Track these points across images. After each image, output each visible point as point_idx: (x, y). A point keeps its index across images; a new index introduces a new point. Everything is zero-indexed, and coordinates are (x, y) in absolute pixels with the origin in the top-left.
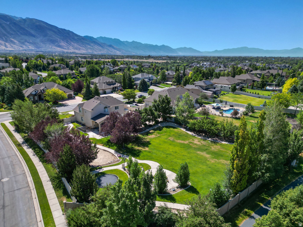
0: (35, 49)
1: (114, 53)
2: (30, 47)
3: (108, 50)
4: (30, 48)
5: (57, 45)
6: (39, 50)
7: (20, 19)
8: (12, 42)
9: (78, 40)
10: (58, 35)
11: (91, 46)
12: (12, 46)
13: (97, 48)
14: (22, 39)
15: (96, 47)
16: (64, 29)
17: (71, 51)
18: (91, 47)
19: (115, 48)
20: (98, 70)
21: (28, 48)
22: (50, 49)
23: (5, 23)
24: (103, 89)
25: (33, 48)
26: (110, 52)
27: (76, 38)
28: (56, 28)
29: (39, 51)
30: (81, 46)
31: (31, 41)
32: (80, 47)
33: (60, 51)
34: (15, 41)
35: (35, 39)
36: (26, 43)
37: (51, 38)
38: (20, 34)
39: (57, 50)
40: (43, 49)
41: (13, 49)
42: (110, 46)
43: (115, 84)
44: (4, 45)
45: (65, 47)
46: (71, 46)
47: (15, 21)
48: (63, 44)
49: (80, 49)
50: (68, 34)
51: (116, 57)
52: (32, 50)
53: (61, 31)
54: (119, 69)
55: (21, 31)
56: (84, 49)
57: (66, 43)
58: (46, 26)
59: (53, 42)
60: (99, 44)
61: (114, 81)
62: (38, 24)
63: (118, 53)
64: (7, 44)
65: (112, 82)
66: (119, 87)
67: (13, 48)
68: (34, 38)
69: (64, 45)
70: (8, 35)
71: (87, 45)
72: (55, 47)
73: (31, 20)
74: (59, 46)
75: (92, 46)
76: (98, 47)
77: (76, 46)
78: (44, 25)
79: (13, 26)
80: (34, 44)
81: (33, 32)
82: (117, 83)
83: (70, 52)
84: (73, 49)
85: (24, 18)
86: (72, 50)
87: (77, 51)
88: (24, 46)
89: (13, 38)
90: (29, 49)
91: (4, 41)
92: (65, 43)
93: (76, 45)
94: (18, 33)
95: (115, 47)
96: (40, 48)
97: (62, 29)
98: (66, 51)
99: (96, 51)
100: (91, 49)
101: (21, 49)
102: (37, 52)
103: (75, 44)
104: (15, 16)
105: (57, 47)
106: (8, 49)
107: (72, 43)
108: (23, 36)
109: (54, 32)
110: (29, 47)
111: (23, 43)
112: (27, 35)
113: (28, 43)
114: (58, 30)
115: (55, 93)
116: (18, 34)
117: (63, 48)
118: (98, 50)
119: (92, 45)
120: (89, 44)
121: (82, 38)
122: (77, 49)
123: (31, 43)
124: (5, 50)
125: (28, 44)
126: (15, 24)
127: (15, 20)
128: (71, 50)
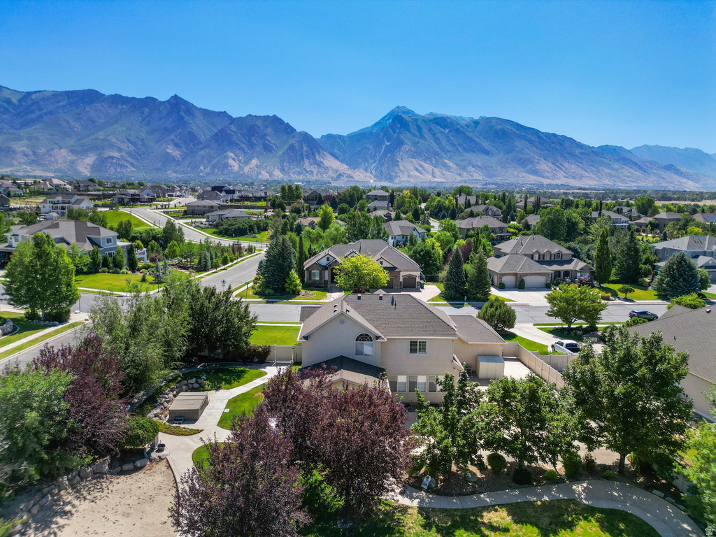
0: (483, 180)
1: (677, 187)
2: (475, 174)
3: (662, 178)
4: (475, 178)
5: (530, 169)
6: (490, 182)
7: (469, 120)
8: (445, 166)
9: (580, 158)
10: (537, 148)
11: (613, 169)
12: (443, 174)
13: (628, 174)
14: (463, 160)
15: (627, 171)
16: (554, 135)
17: (559, 182)
18: (613, 173)
19: (682, 173)
20: (576, 224)
21: (471, 178)
22: (513, 179)
23: (442, 132)
24: (517, 274)
25: (481, 178)
26: (664, 184)
27: (577, 151)
28: (536, 132)
29: (490, 184)
30: (586, 171)
31: (479, 164)
32: (584, 173)
33: (534, 182)
34: (451, 164)
35: (488, 158)
36: (470, 168)
37: (521, 156)
38: (461, 151)
39: (529, 181)
40: (498, 180)
41: (444, 180)
42: (669, 168)
43: (569, 262)
44: (431, 172)
45: (547, 174)
46: (562, 170)
47: (458, 127)
48: (544, 166)
49: (581, 177)
50: (561, 144)
51: (676, 196)
52: (477, 181)
53: (545, 138)
54: (650, 223)
55: (465, 145)
56: (592, 176)
57: (553, 164)
58: (514, 130)
59: (523, 163)
60: (636, 164)
61: (565, 251)
62: (499, 127)
63: (690, 186)
64: (436, 170)
65: (559, 255)
66: (579, 274)
67: (445, 178)
68: (486, 157)
69: (547, 168)
70: (442, 154)
71: (601, 168)
72: (524, 174)
73: (488, 120)
74: (535, 172)
75: (616, 170)
76: (632, 171)
77: (573, 171)
78: (512, 128)
79: (453, 136)
80: (484, 168)
81: (486, 145)
82: (576, 260)
83: (557, 185)
84: (565, 177)
85: (476, 118)
86: (561, 180)
87: (573, 183)
88: (465, 174)
89: (449, 159)
90: (473, 180)
91: (432, 164)
92: (550, 164)
93: (573, 168)
94: (460, 149)
95: (683, 169)
96: (495, 176)
97: (548, 135)
98: (546, 182)
99: (623, 181)
100: (611, 176)
101: (459, 178)
102: (486, 184)
103: (573, 166)
104: (461, 117)
105: (529, 173)
106: (435, 180)
107: (566, 165)
108: (465, 154)
109: (530, 141)
110: (472, 176)
111: (464, 168)
112: (474, 151)
113: (473, 166)
114: (540, 137)
115: (356, 268)
116: (459, 151)
117: (543, 177)
118: (631, 179)
119: (617, 166)
120: (609, 166)
121: (592, 152)
122: (574, 178)
123: (479, 167)
124: (430, 181)
125: (474, 169)
126: (458, 131)
127: (458, 124)
128: (559, 179)
